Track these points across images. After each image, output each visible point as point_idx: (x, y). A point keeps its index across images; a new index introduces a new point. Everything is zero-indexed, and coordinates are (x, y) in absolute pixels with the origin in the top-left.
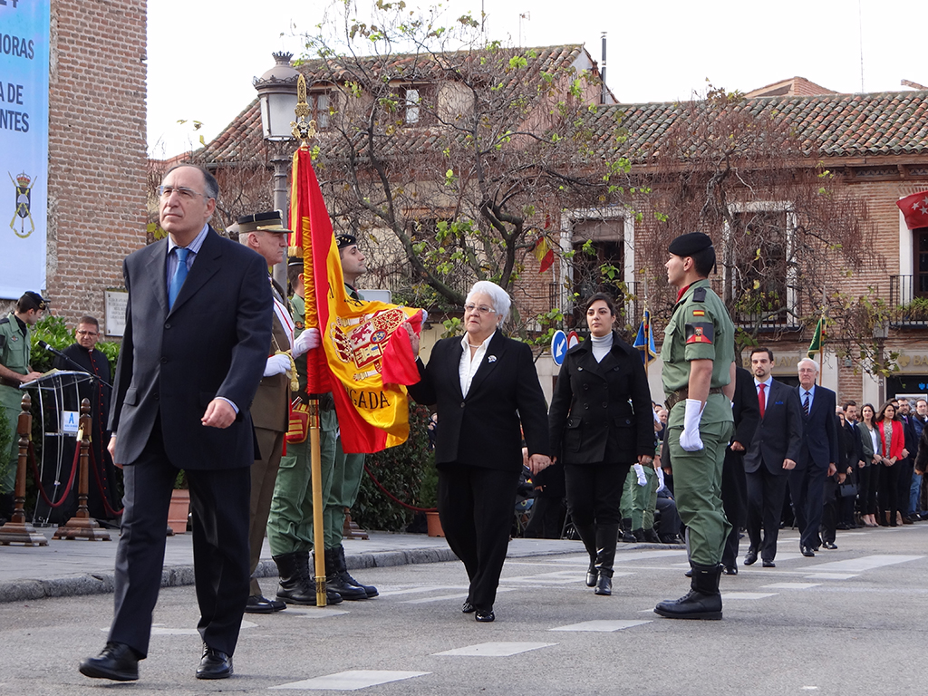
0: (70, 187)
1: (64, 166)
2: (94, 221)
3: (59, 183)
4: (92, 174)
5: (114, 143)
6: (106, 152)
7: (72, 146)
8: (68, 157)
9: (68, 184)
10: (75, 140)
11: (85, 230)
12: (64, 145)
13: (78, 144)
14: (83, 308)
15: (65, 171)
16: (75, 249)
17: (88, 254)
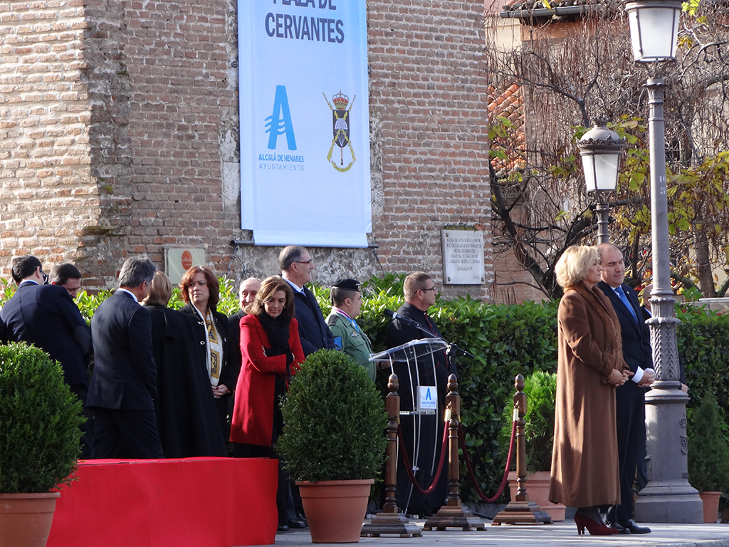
0: (396, 105)
1: (387, 80)
2: (426, 145)
3: (383, 101)
4: (421, 87)
5: (445, 47)
6: (436, 58)
7: (396, 54)
8: (391, 69)
9: (392, 102)
10: (400, 46)
11: (416, 156)
12: (386, 54)
13: (403, 52)
14: (417, 253)
15: (389, 86)
16: (404, 181)
17: (421, 186)
